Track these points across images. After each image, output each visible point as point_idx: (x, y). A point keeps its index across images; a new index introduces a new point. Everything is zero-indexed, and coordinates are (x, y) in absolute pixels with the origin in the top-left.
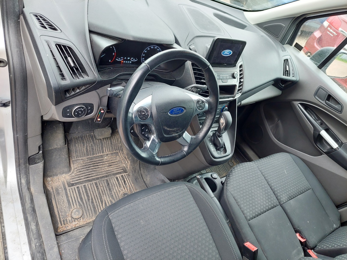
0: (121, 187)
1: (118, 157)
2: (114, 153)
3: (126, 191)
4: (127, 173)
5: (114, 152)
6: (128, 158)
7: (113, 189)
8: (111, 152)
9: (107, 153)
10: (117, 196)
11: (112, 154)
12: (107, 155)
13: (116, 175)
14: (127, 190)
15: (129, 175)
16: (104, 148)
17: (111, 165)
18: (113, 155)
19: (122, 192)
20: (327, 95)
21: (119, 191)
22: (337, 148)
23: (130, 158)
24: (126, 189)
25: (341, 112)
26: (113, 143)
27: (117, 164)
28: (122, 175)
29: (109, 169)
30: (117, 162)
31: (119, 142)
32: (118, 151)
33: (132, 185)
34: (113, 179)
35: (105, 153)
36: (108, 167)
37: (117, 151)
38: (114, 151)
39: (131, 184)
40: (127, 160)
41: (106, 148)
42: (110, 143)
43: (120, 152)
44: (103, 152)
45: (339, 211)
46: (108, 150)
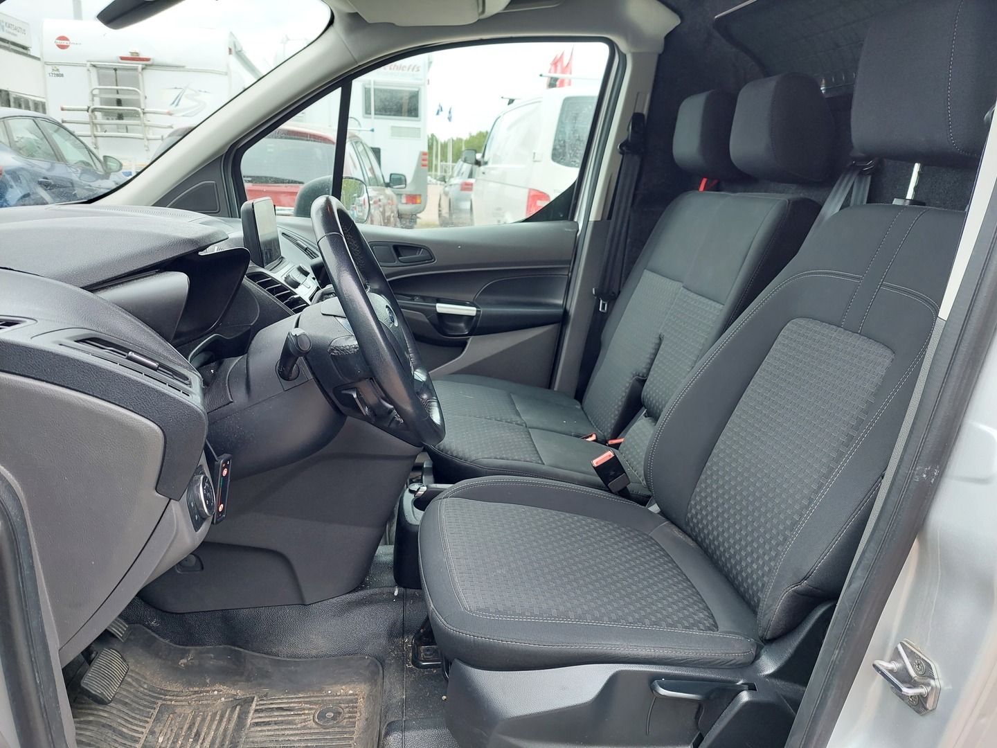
0: (294, 720)
1: (178, 710)
2: (160, 715)
3: (313, 712)
4: (255, 698)
5: (155, 714)
6: (205, 685)
7: (289, 740)
8: (148, 720)
9: (146, 731)
10: (313, 737)
11: (157, 720)
12: (152, 732)
13: (245, 725)
14: (310, 709)
15: (266, 696)
16: (125, 730)
17: (198, 734)
18: (165, 718)
19: (311, 724)
20: (392, 249)
21: (304, 728)
22: (477, 311)
23: (208, 681)
24: (307, 712)
25: (431, 258)
26: (127, 701)
27: (203, 720)
28: (252, 712)
29: (209, 739)
30: (194, 718)
31: (134, 683)
32: (160, 702)
33: (302, 696)
34: (252, 734)
35: (143, 737)
36: (200, 741)
37: (159, 705)
38: (152, 711)
39: (297, 698)
40: (208, 692)
41: (130, 726)
42: (120, 707)
43: (165, 700)
44: (137, 739)
45: (556, 389)
46: (137, 725)
